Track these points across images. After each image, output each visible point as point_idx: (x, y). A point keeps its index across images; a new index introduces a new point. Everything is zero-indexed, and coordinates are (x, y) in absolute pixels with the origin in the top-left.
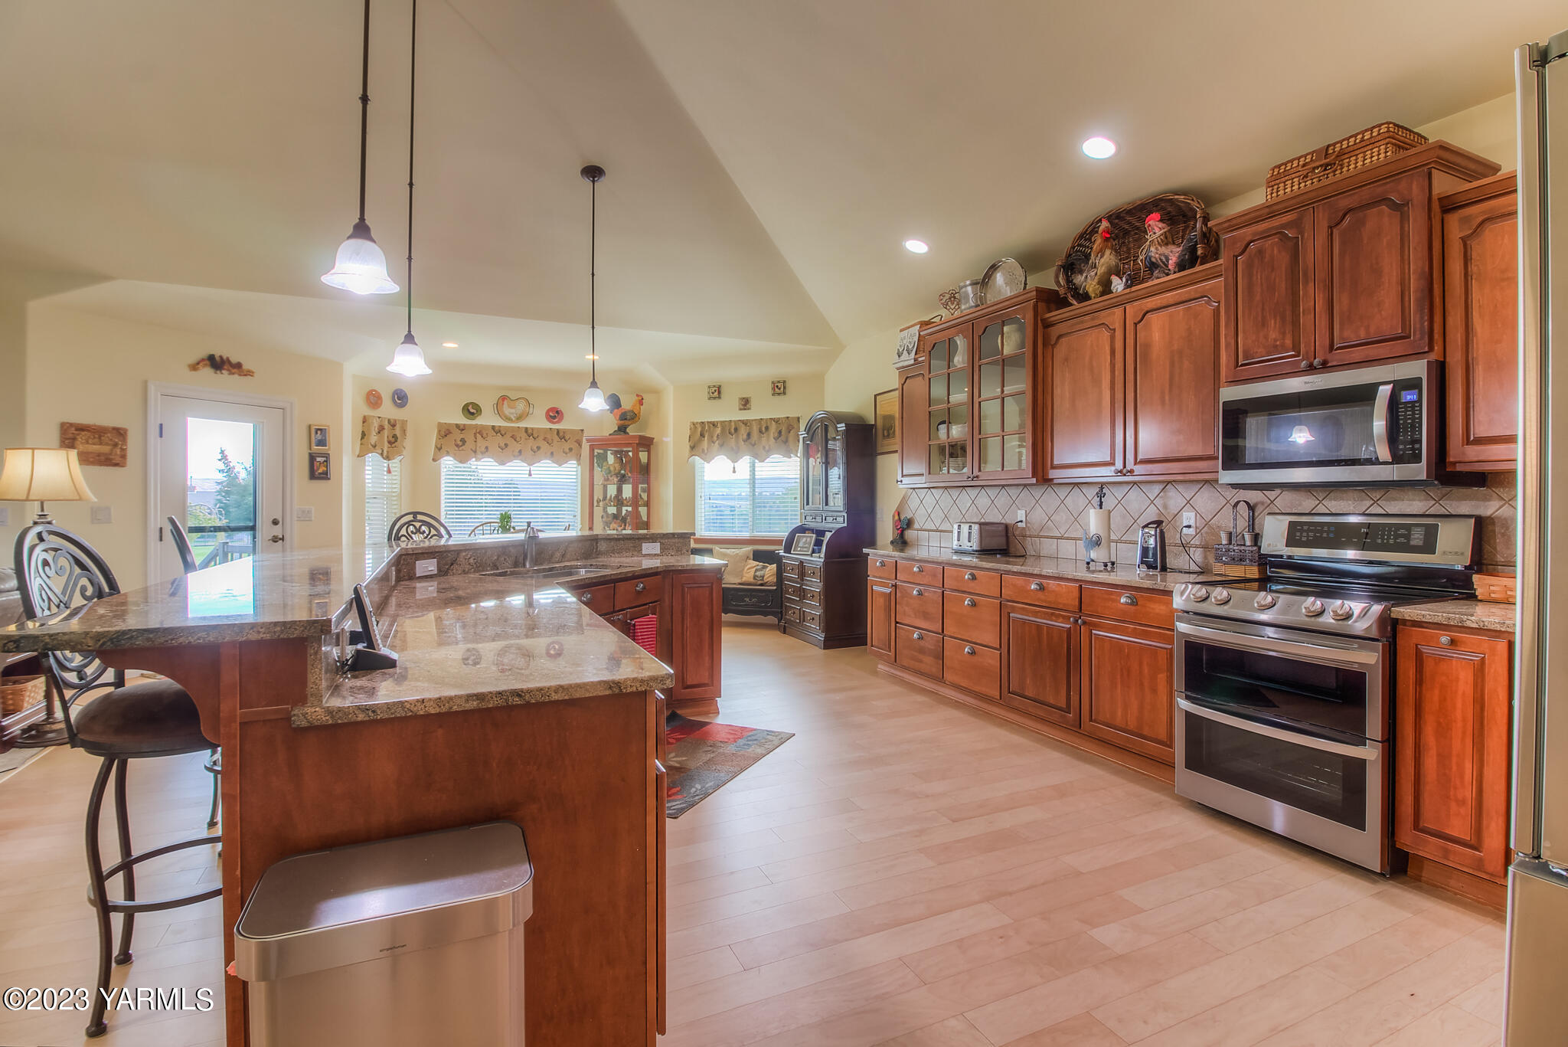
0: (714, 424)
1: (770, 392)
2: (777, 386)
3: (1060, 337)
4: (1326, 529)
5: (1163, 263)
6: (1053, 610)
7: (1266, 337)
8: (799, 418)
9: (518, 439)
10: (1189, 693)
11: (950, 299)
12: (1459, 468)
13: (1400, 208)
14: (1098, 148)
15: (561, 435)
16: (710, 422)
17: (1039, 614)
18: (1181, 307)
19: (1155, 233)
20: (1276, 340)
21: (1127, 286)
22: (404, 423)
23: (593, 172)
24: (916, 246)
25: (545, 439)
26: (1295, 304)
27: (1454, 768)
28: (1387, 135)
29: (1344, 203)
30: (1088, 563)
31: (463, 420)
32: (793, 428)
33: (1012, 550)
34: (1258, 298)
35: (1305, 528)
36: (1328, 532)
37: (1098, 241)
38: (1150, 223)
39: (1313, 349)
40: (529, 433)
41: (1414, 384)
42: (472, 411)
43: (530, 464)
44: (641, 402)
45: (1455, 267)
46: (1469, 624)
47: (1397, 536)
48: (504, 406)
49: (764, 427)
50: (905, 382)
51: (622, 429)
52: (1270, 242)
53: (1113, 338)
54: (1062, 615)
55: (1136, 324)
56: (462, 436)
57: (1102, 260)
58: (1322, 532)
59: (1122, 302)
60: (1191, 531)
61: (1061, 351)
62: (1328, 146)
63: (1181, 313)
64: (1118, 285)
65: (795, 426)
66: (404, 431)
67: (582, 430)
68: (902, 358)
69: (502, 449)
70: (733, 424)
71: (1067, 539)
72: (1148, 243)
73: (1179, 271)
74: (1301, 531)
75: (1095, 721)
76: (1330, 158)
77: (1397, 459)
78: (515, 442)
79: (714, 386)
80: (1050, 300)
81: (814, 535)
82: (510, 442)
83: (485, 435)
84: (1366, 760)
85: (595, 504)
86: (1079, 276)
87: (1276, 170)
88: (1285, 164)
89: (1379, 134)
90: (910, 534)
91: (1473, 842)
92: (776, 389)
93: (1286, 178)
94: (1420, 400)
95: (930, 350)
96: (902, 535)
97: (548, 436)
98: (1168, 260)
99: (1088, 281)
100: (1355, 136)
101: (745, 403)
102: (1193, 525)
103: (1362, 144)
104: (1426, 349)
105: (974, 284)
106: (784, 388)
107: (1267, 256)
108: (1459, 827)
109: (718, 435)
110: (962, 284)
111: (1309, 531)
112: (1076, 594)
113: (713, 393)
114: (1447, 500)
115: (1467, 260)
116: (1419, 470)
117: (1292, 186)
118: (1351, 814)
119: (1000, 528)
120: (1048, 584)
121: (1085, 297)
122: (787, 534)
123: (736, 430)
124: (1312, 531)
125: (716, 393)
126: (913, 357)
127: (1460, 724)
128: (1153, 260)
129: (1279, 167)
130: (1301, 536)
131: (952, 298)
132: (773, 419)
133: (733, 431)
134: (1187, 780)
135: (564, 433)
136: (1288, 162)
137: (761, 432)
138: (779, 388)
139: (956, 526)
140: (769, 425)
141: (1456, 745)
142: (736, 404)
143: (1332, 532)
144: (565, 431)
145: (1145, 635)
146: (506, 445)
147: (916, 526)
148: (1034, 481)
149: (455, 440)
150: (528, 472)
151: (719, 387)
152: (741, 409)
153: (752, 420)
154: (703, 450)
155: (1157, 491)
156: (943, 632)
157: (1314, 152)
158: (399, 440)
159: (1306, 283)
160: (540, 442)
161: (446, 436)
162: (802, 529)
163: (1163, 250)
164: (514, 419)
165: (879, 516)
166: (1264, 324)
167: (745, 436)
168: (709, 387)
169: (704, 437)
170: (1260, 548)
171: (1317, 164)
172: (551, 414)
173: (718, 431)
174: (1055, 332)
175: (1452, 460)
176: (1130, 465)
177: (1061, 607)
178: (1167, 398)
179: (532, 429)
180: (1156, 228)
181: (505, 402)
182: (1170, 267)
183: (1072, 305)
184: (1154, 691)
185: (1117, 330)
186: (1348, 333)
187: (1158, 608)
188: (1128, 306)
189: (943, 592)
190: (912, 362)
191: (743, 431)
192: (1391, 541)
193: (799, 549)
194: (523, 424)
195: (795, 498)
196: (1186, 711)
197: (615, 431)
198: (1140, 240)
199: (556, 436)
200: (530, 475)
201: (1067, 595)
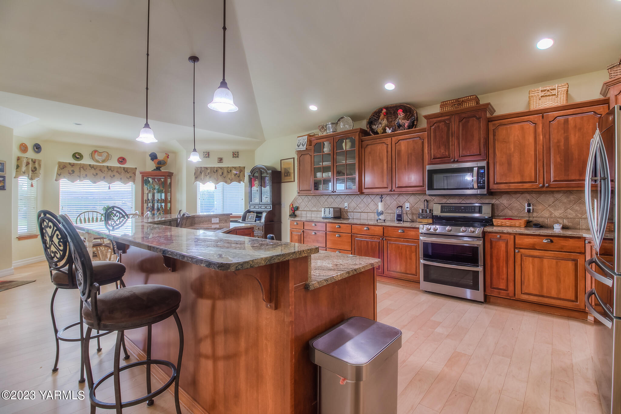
0: (207, 168)
1: (232, 156)
2: (235, 154)
3: (367, 145)
4: (452, 207)
5: (403, 125)
6: (373, 236)
7: (440, 151)
8: (244, 167)
9: (103, 171)
10: (424, 258)
11: (322, 128)
12: (492, 191)
13: (479, 119)
14: (390, 86)
15: (126, 170)
16: (205, 167)
17: (368, 238)
18: (411, 140)
19: (401, 116)
20: (443, 153)
21: (392, 131)
22: (40, 161)
23: (194, 59)
24: (313, 108)
25: (117, 172)
26: (448, 142)
27: (501, 270)
28: (475, 98)
29: (464, 115)
30: (377, 220)
31: (73, 161)
32: (242, 171)
33: (342, 217)
34: (438, 140)
35: (446, 207)
36: (452, 208)
37: (382, 116)
38: (400, 112)
39: (454, 156)
40: (109, 168)
41: (483, 168)
42: (78, 156)
43: (109, 183)
44: (168, 157)
45: (491, 137)
46: (504, 232)
47: (472, 209)
48: (96, 155)
49: (229, 170)
50: (301, 156)
51: (158, 168)
52: (441, 124)
53: (387, 147)
54: (376, 238)
55: (396, 144)
56: (72, 169)
57: (384, 122)
58: (451, 208)
59: (390, 136)
60: (408, 209)
61: (368, 149)
62: (459, 99)
63: (411, 142)
64: (389, 131)
65: (243, 170)
66: (40, 165)
67: (136, 168)
68: (300, 147)
69: (95, 176)
70: (215, 168)
71: (364, 212)
72: (398, 118)
73: (408, 129)
74: (445, 208)
75: (389, 271)
76: (459, 102)
77: (479, 188)
78: (102, 173)
79: (206, 152)
80: (364, 133)
81: (256, 214)
82: (99, 172)
83: (85, 169)
84: (479, 271)
85: (144, 202)
86: (375, 126)
87: (443, 103)
88: (446, 101)
89: (473, 98)
90: (297, 213)
91: (506, 289)
92: (235, 155)
93: (446, 106)
94: (484, 172)
95: (314, 145)
96: (294, 213)
97: (119, 170)
98: (405, 124)
99: (378, 128)
100: (466, 97)
101: (221, 160)
102: (409, 207)
103: (468, 100)
104: (486, 158)
105: (332, 124)
106: (238, 155)
107: (441, 128)
108: (502, 286)
109: (208, 173)
110: (328, 124)
111: (447, 208)
112: (382, 230)
113: (206, 155)
114: (483, 199)
115: (494, 135)
116: (484, 191)
117: (448, 108)
118: (475, 287)
119: (339, 209)
120: (371, 227)
121: (377, 133)
122: (243, 214)
123: (217, 171)
124: (448, 208)
125: (207, 155)
126: (305, 147)
127: (502, 258)
128: (400, 124)
129: (444, 102)
130: (445, 210)
131: (323, 128)
132: (234, 167)
133: (215, 171)
134: (425, 285)
135: (127, 169)
136: (447, 101)
137: (228, 172)
138: (236, 155)
139: (323, 209)
140: (231, 169)
141: (501, 264)
142: (217, 160)
143: (454, 208)
144: (127, 168)
145: (408, 242)
146: (97, 174)
147: (300, 209)
148: (359, 193)
149: (69, 171)
150: (108, 187)
151: (209, 153)
152: (218, 162)
153: (224, 167)
154: (201, 179)
155: (396, 197)
156: (326, 247)
157: (454, 100)
158: (37, 170)
159: (452, 137)
160: (115, 173)
161: (63, 168)
162: (249, 211)
163: (403, 121)
164: (101, 161)
165: (282, 206)
166: (440, 147)
167: (221, 174)
168: (204, 152)
169: (202, 173)
170: (432, 214)
171: (456, 103)
172: (120, 160)
173: (209, 171)
174: (365, 143)
175: (491, 188)
176: (394, 188)
177: (376, 235)
178: (407, 167)
179: (111, 167)
180: (401, 114)
181: (96, 153)
182: (405, 127)
183: (371, 135)
184: (411, 259)
185: (389, 145)
186: (464, 152)
187: (412, 233)
188: (393, 138)
189: (326, 232)
190: (305, 149)
191: (220, 172)
192: (470, 211)
193: (249, 219)
194: (105, 164)
195: (242, 199)
196: (424, 264)
197: (155, 169)
198: (396, 117)
199: (123, 171)
200: (109, 188)
201: (379, 231)
